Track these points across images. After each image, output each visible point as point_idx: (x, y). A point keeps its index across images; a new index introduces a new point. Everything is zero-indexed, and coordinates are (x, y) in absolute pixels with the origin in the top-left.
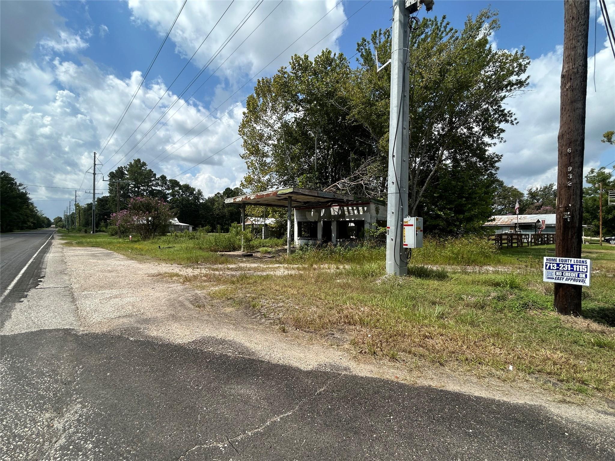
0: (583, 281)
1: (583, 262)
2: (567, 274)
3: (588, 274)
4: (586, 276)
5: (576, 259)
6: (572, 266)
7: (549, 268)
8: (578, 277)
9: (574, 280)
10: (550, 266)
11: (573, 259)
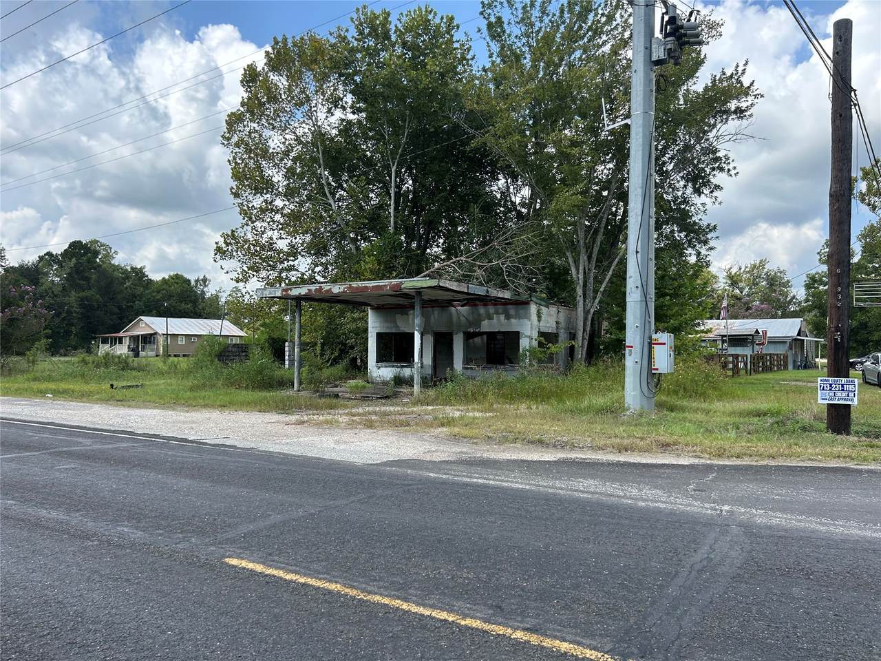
0: (852, 400)
1: (852, 382)
2: (839, 394)
3: (856, 393)
4: (854, 394)
5: (846, 379)
6: (843, 385)
7: (823, 389)
8: (848, 396)
9: (845, 400)
10: (824, 387)
11: (843, 379)
